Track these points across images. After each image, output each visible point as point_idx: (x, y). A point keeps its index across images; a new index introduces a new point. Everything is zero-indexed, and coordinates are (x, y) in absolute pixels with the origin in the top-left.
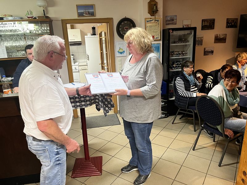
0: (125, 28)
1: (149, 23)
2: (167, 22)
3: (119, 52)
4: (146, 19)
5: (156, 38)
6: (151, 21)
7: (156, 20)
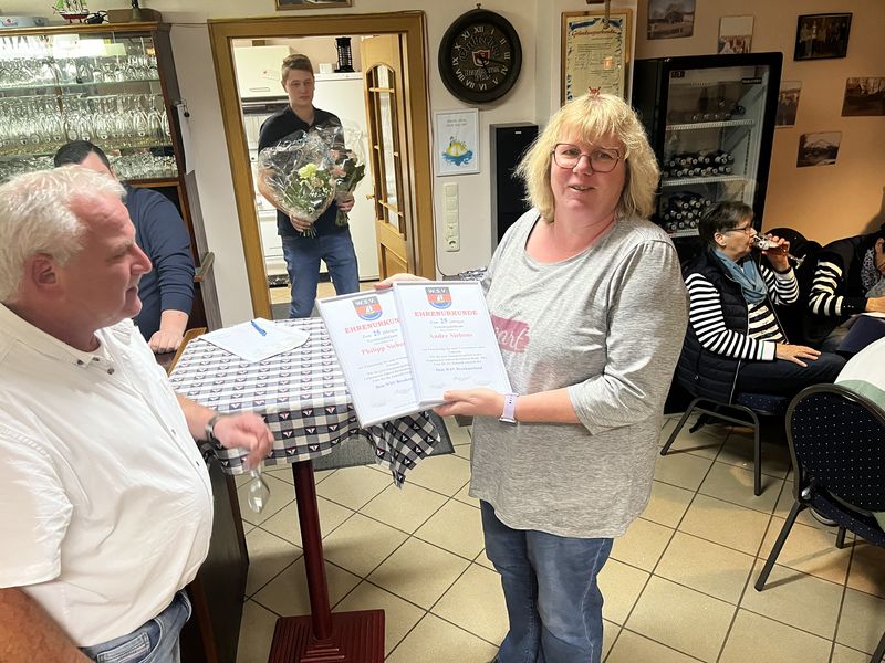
0: (478, 56)
1: (580, 34)
2: (653, 26)
3: (447, 156)
4: (565, 15)
6: (586, 24)
7: (610, 22)
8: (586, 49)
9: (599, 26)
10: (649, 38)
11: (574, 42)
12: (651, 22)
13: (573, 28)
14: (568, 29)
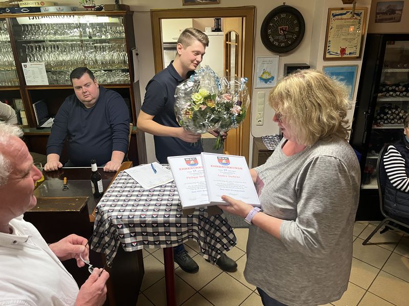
0: (281, 29)
1: (338, 19)
2: (378, 16)
3: (261, 78)
4: (330, 10)
5: (350, 53)
6: (341, 14)
7: (355, 14)
8: (340, 27)
9: (349, 15)
10: (376, 22)
11: (335, 23)
12: (377, 14)
13: (334, 16)
14: (331, 17)
